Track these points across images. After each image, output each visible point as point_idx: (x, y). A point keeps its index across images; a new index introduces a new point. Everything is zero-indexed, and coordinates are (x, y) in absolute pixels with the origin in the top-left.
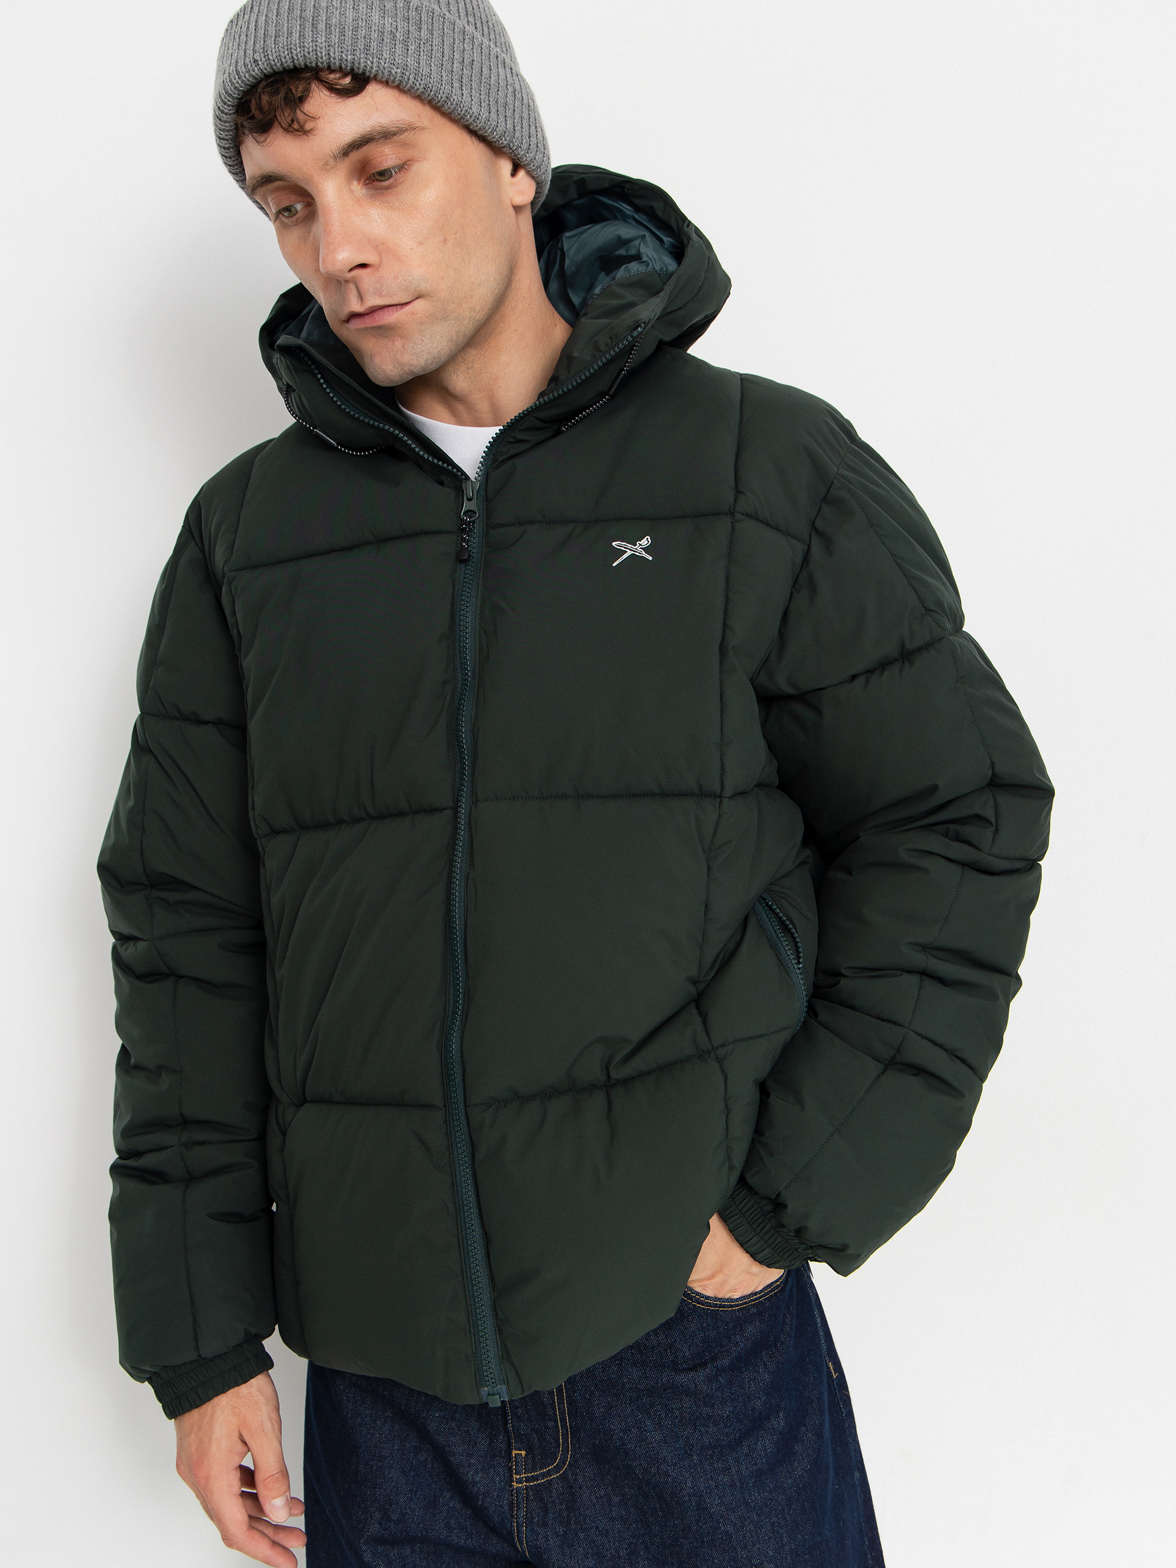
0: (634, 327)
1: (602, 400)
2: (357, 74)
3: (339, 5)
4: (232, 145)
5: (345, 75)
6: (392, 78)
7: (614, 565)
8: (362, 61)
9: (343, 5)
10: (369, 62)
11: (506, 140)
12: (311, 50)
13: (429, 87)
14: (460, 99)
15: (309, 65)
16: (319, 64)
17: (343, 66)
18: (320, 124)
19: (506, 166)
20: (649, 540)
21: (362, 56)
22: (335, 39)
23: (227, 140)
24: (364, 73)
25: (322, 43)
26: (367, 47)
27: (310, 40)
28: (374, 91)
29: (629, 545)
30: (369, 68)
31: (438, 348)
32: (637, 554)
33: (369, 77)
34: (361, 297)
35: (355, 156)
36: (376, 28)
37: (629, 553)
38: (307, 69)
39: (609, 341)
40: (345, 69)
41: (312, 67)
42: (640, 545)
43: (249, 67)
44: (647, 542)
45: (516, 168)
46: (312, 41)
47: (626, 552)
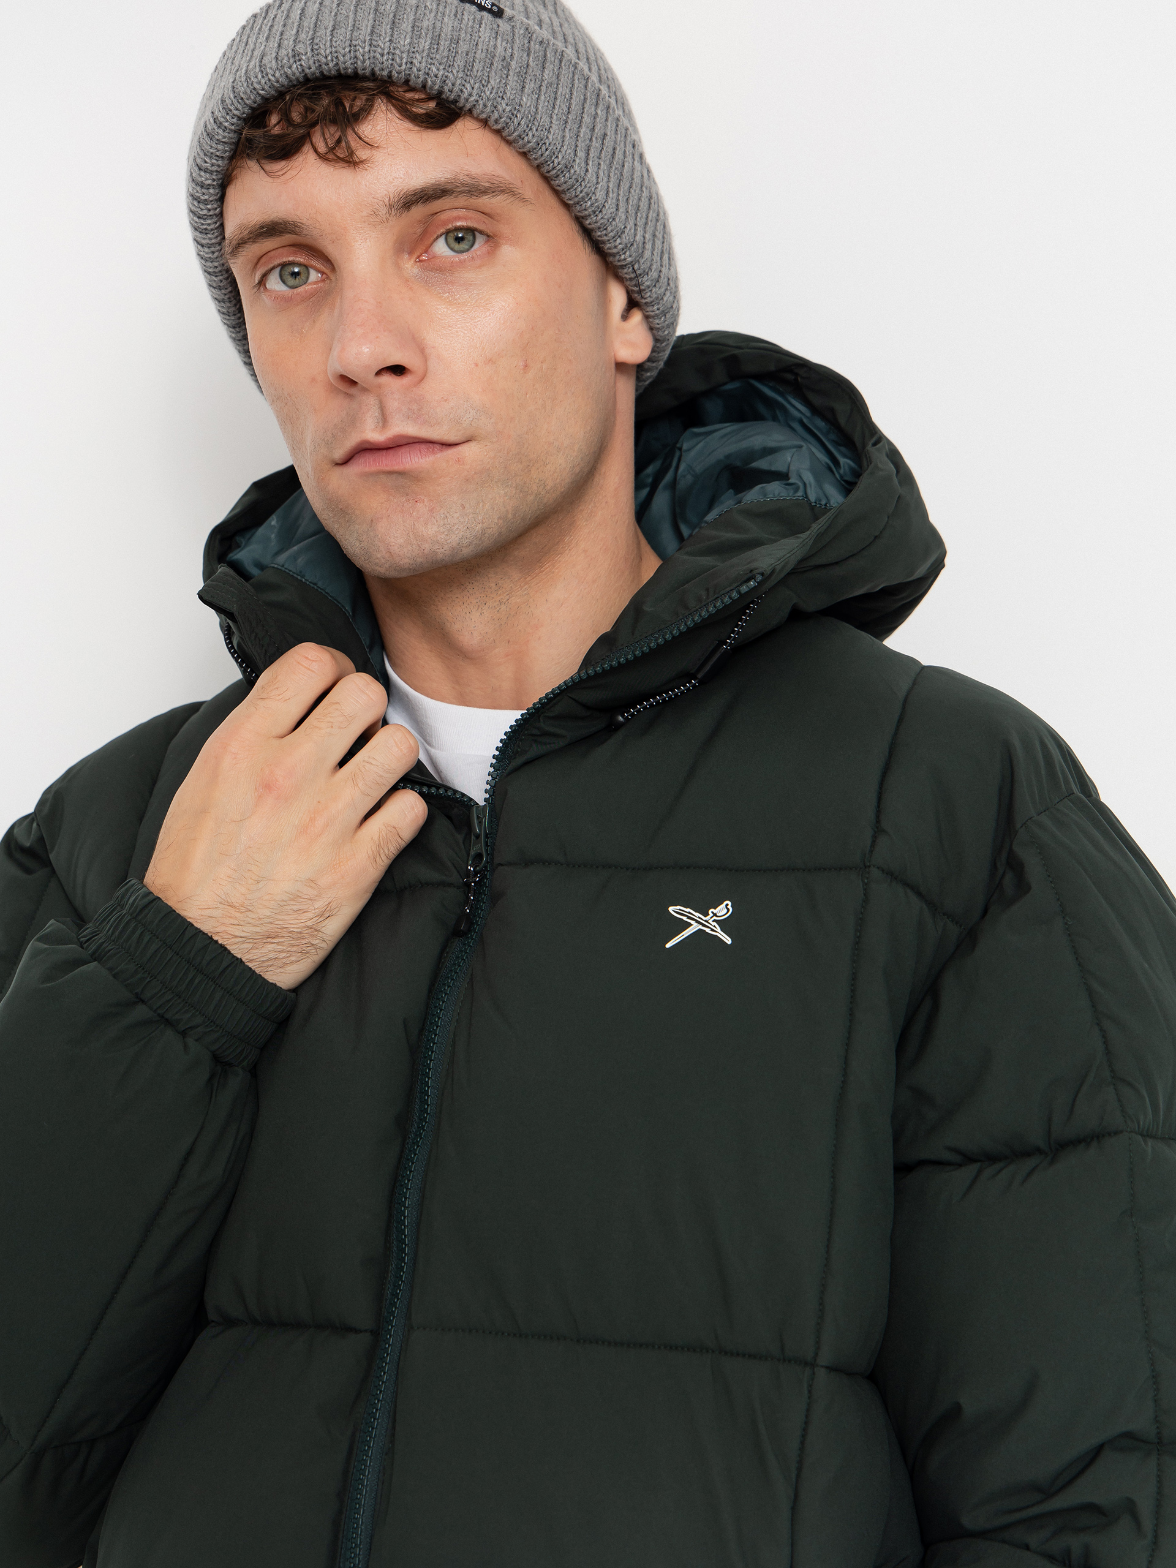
0: (745, 578)
1: (684, 686)
2: (447, 100)
3: (435, 7)
5: (430, 98)
6: (496, 115)
7: (668, 946)
8: (459, 82)
9: (441, 9)
10: (468, 86)
11: (630, 256)
12: (386, 51)
13: (545, 143)
14: (583, 175)
16: (394, 73)
17: (429, 84)
18: (378, 156)
19: (618, 297)
20: (729, 907)
21: (460, 76)
22: (425, 44)
24: (455, 101)
25: (404, 46)
26: (468, 68)
27: (387, 39)
28: (465, 131)
29: (697, 914)
30: (466, 95)
31: (483, 523)
32: (708, 930)
33: (461, 109)
34: (384, 420)
35: (419, 211)
36: (485, 47)
37: (694, 927)
38: (373, 76)
39: (703, 593)
40: (431, 88)
42: (715, 915)
43: (284, 61)
44: (726, 910)
45: (632, 304)
46: (390, 40)
47: (691, 925)
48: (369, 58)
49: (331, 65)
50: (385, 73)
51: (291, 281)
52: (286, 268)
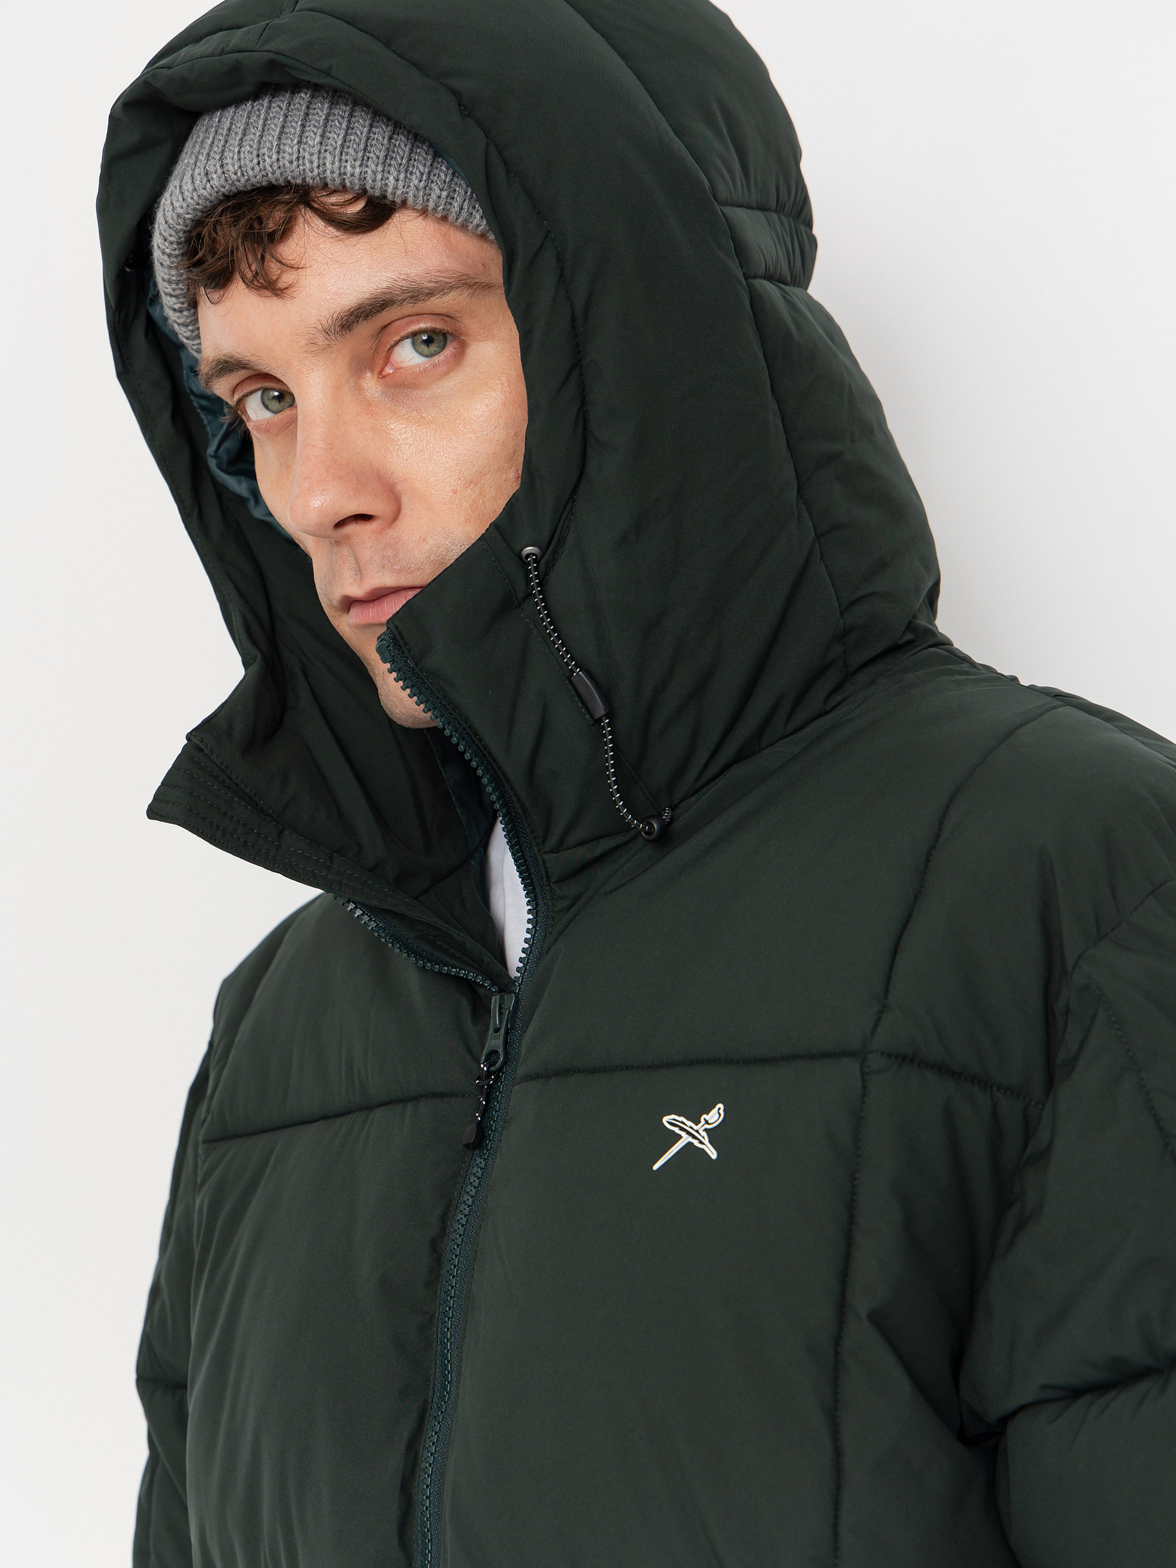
2: (374, 197)
4: (185, 306)
5: (356, 199)
7: (655, 1167)
8: (380, 176)
12: (295, 157)
15: (292, 181)
16: (308, 179)
17: (348, 184)
18: (304, 277)
20: (721, 1112)
21: (380, 168)
23: (176, 296)
24: (383, 197)
27: (294, 142)
28: (402, 225)
29: (688, 1123)
30: (391, 188)
32: (696, 1143)
33: (393, 202)
34: (360, 573)
37: (686, 1139)
38: (288, 186)
40: (352, 189)
41: (297, 185)
42: (707, 1122)
44: (717, 1116)
47: (680, 1137)
48: (279, 167)
49: (242, 180)
50: (299, 181)
51: (275, 405)
52: (267, 392)
